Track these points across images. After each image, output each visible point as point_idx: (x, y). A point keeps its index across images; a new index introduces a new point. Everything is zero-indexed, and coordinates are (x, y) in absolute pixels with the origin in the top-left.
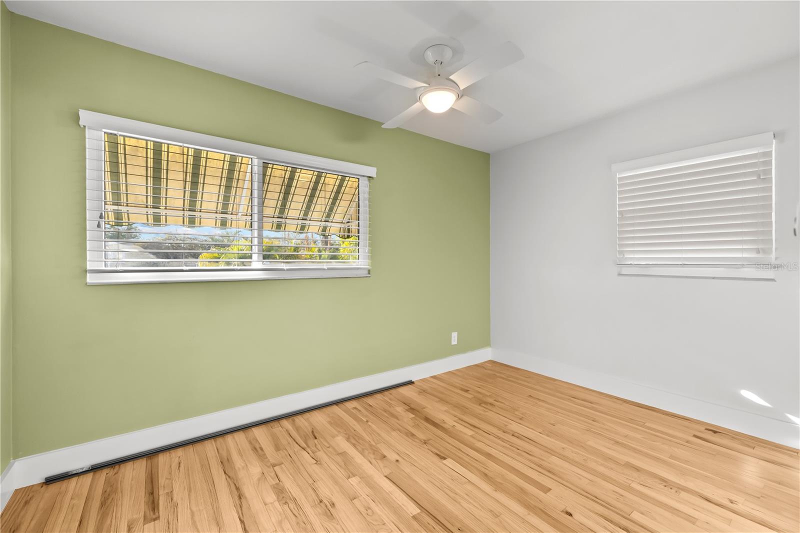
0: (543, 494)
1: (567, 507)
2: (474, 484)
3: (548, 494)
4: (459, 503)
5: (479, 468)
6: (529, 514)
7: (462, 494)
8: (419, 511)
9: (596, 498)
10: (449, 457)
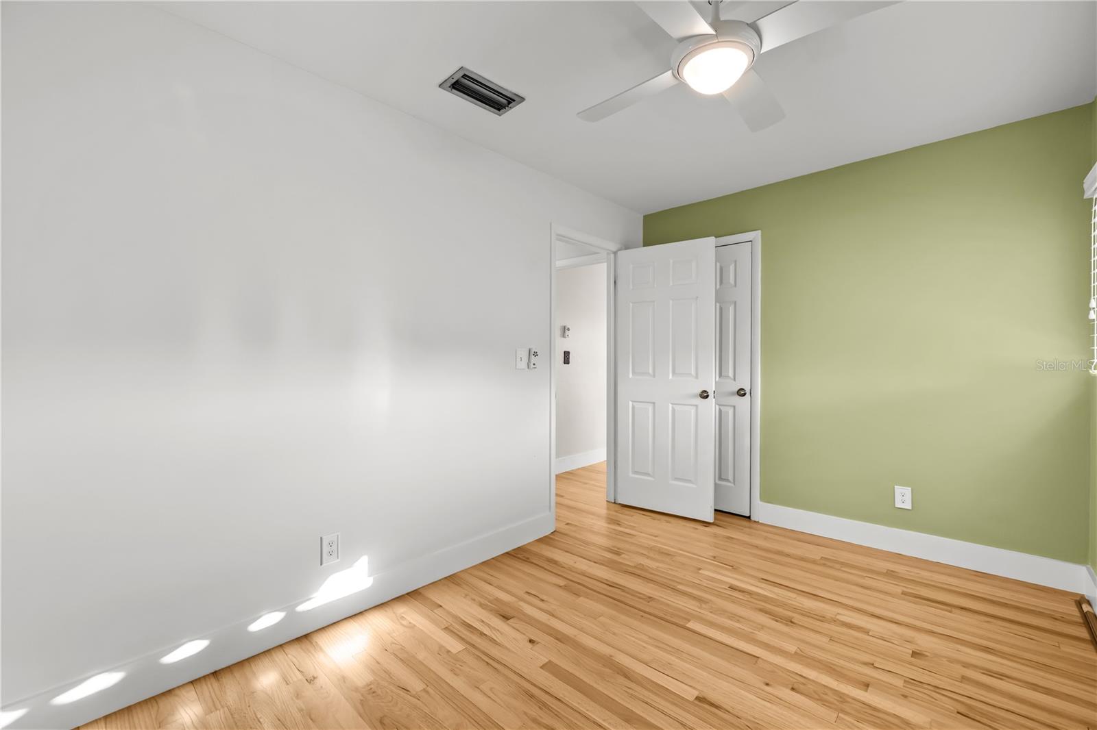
0: (554, 660)
1: (531, 649)
2: (641, 662)
3: (547, 660)
4: (650, 637)
5: (638, 688)
6: (575, 636)
7: (649, 647)
8: (687, 625)
9: (488, 663)
10: (692, 703)
